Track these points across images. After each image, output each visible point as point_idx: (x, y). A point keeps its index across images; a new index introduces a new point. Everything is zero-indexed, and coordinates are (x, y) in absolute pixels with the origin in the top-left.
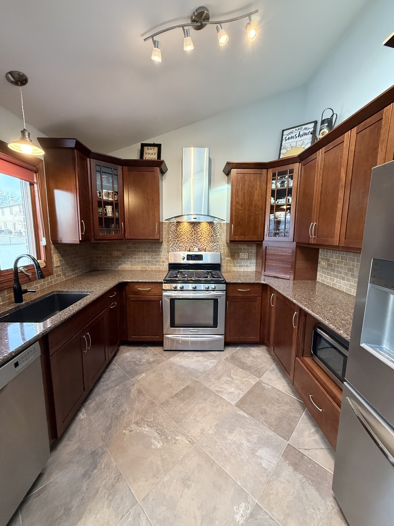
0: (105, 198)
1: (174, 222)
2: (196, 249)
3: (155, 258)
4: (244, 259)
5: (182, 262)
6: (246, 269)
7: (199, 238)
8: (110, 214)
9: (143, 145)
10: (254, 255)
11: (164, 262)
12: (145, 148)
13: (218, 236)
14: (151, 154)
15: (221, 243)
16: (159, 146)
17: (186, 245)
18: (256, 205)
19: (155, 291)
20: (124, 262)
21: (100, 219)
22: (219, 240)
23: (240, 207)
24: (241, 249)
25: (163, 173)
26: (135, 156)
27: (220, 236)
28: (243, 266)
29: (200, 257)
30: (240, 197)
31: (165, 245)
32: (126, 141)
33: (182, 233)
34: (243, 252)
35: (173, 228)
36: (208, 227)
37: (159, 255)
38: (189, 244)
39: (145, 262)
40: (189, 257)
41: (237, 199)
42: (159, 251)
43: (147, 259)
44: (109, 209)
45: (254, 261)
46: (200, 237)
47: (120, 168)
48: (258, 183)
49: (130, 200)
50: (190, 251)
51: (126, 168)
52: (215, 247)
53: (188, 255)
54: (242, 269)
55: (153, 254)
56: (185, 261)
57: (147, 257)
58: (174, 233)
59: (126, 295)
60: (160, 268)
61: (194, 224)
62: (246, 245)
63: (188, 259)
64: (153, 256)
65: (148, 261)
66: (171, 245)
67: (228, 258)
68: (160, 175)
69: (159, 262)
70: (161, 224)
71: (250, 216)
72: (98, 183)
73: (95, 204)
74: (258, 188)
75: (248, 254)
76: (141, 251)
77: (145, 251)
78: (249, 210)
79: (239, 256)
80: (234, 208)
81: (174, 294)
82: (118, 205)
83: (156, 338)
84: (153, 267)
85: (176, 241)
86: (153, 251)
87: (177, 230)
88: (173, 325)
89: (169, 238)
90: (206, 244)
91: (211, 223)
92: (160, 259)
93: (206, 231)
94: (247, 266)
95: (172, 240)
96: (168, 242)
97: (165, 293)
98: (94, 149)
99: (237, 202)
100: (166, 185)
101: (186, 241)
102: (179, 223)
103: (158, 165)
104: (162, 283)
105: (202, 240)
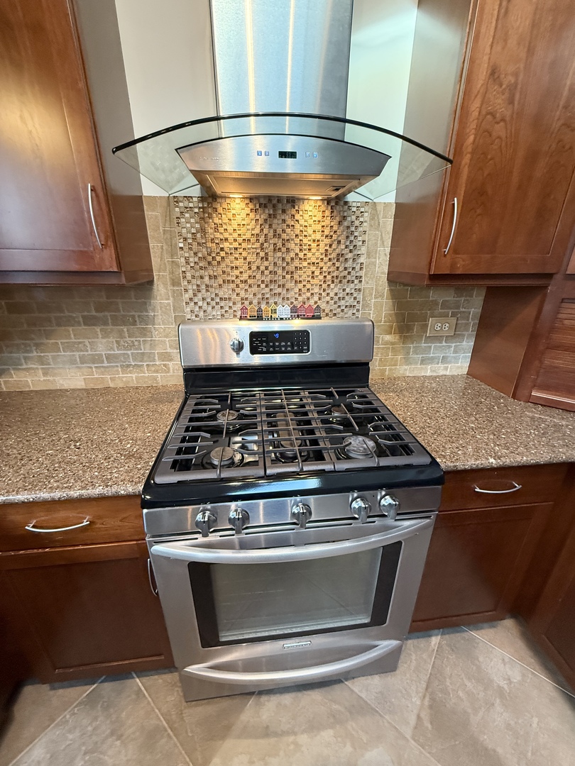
1: (188, 198)
2: (284, 310)
3: (132, 346)
4: (439, 339)
5: (235, 360)
6: (441, 370)
7: (291, 268)
10: (473, 322)
11: (166, 357)
13: (362, 260)
15: (372, 284)
17: (243, 294)
20: (16, 365)
22: (362, 273)
24: (435, 303)
27: (369, 256)
28: (432, 360)
29: (298, 341)
30: (512, 42)
31: (162, 293)
33: (226, 245)
34: (441, 315)
35: (189, 224)
36: (327, 221)
37: (144, 333)
38: (255, 289)
39: (96, 359)
40: (260, 342)
41: (498, 48)
42: (147, 320)
43: (101, 349)
45: (468, 344)
46: (297, 263)
50: (260, 318)
52: (350, 301)
53: (253, 335)
54: (428, 371)
55: (121, 333)
56: (248, 359)
57: (102, 344)
58: (195, 246)
60: (155, 378)
62: (452, 292)
63: (254, 351)
64: (122, 337)
65: (109, 357)
66: (187, 296)
67: (388, 338)
69: (151, 357)
75: (454, 320)
76: (70, 322)
77: (89, 321)
79: (424, 328)
80: (475, 106)
84: (131, 378)
85: (207, 279)
86: (117, 321)
87: (203, 230)
89: (178, 265)
90: (316, 290)
92: (153, 346)
93: (318, 236)
94: (444, 360)
95: (189, 275)
96: (175, 283)
101: (245, 277)
105: (303, 275)
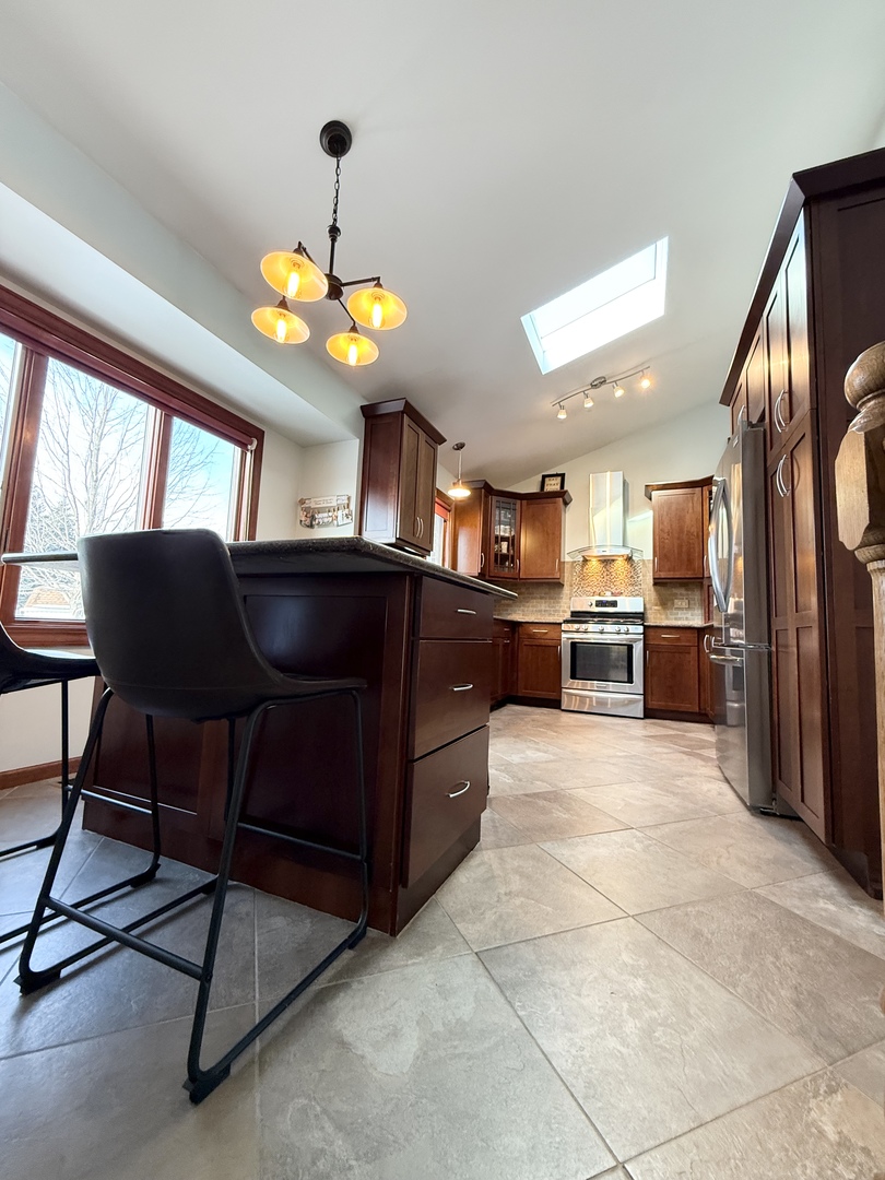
0: (502, 534)
1: (579, 562)
2: (608, 593)
4: (682, 609)
5: (589, 609)
7: (613, 581)
8: (505, 551)
9: (544, 477)
10: (697, 603)
11: (565, 608)
12: (547, 479)
13: (641, 578)
14: (553, 485)
15: (646, 586)
16: (562, 476)
17: (594, 589)
18: (688, 532)
19: (553, 635)
21: (496, 555)
22: (641, 582)
23: (666, 536)
24: (675, 594)
25: (566, 504)
26: (534, 489)
27: (643, 576)
28: (680, 619)
29: (614, 604)
30: (665, 524)
31: (566, 589)
32: (525, 474)
33: (590, 574)
34: (680, 599)
35: (578, 568)
36: (626, 565)
37: (559, 602)
38: (599, 588)
40: (600, 604)
41: (661, 526)
42: (559, 598)
43: (543, 608)
44: (504, 545)
45: (698, 612)
46: (615, 579)
47: (519, 502)
48: (691, 504)
49: (527, 542)
50: (600, 596)
51: (524, 502)
52: (637, 592)
53: (597, 602)
55: (551, 602)
56: (594, 609)
57: (543, 606)
58: (579, 575)
59: (519, 638)
61: (607, 561)
62: (684, 590)
63: (597, 606)
65: (545, 610)
66: (574, 590)
67: (655, 607)
68: (562, 506)
69: (559, 611)
70: (562, 564)
71: (680, 546)
72: (497, 518)
73: (493, 540)
74: (691, 511)
75: (686, 601)
76: (535, 598)
77: (541, 598)
78: (678, 538)
79: (673, 604)
80: (657, 538)
81: (577, 637)
82: (513, 542)
83: (552, 696)
85: (582, 585)
86: (551, 598)
87: (582, 570)
88: (573, 677)
89: (573, 580)
90: (623, 588)
91: (629, 559)
92: (560, 605)
93: (623, 570)
94: (687, 619)
95: (576, 584)
96: (571, 586)
97: (564, 635)
98: (496, 487)
99: (662, 530)
100: (570, 518)
101: (596, 584)
102: (585, 560)
103: (562, 495)
104: (560, 624)
105: (617, 583)
